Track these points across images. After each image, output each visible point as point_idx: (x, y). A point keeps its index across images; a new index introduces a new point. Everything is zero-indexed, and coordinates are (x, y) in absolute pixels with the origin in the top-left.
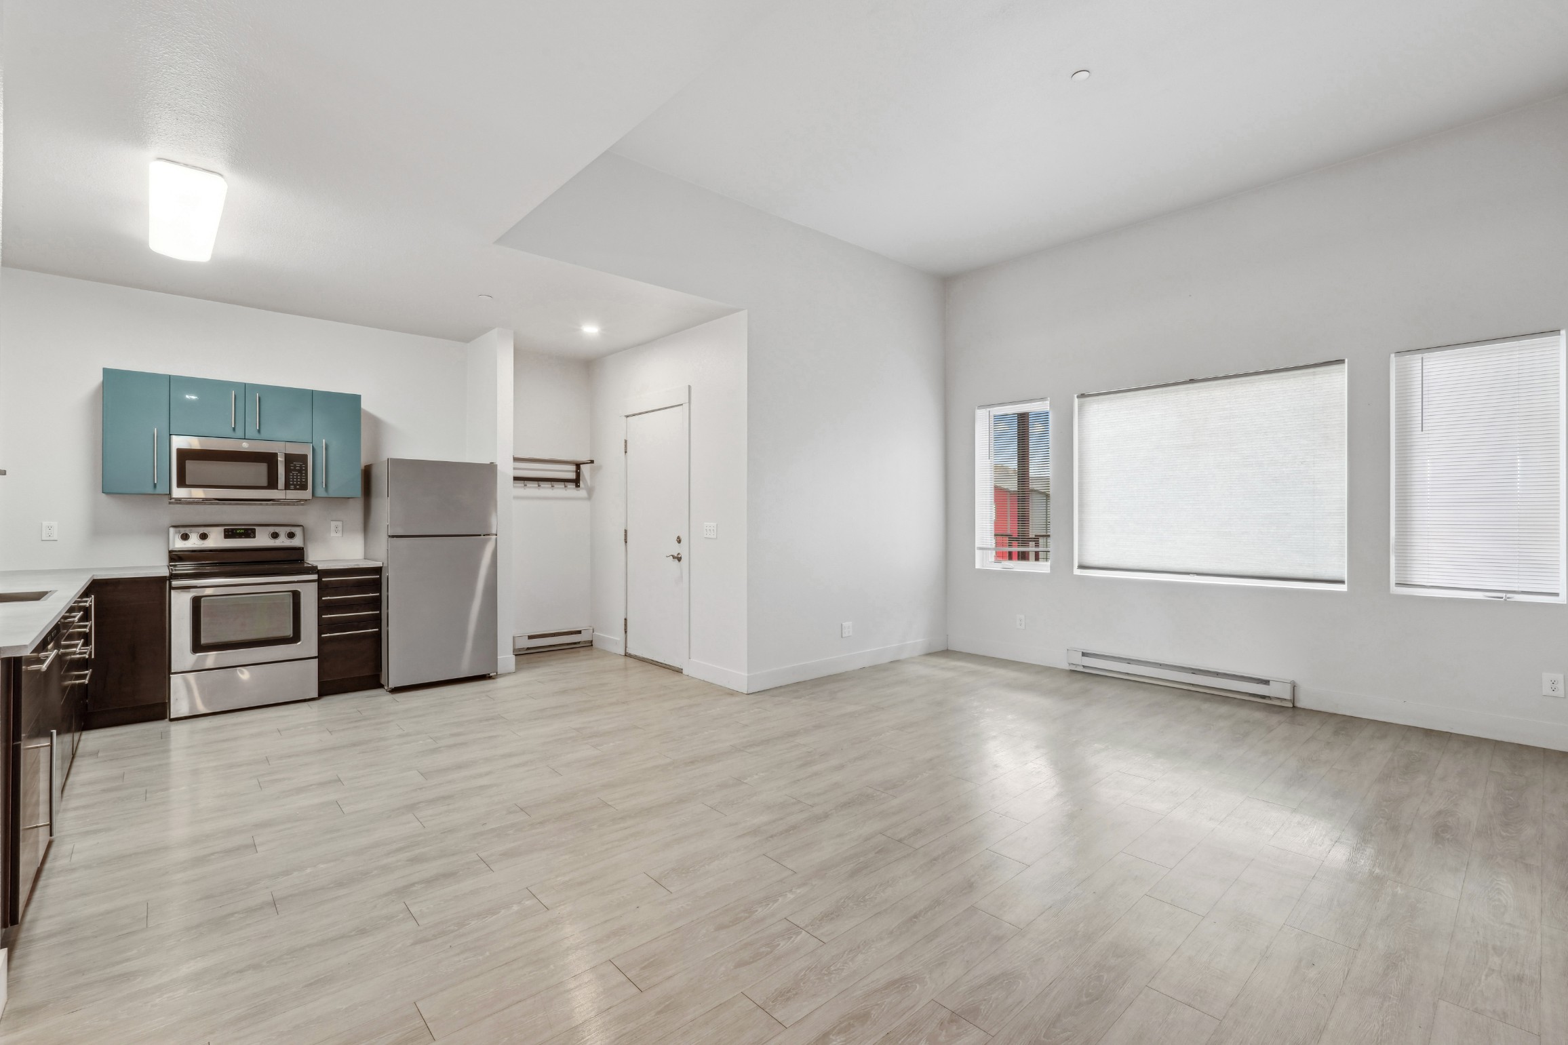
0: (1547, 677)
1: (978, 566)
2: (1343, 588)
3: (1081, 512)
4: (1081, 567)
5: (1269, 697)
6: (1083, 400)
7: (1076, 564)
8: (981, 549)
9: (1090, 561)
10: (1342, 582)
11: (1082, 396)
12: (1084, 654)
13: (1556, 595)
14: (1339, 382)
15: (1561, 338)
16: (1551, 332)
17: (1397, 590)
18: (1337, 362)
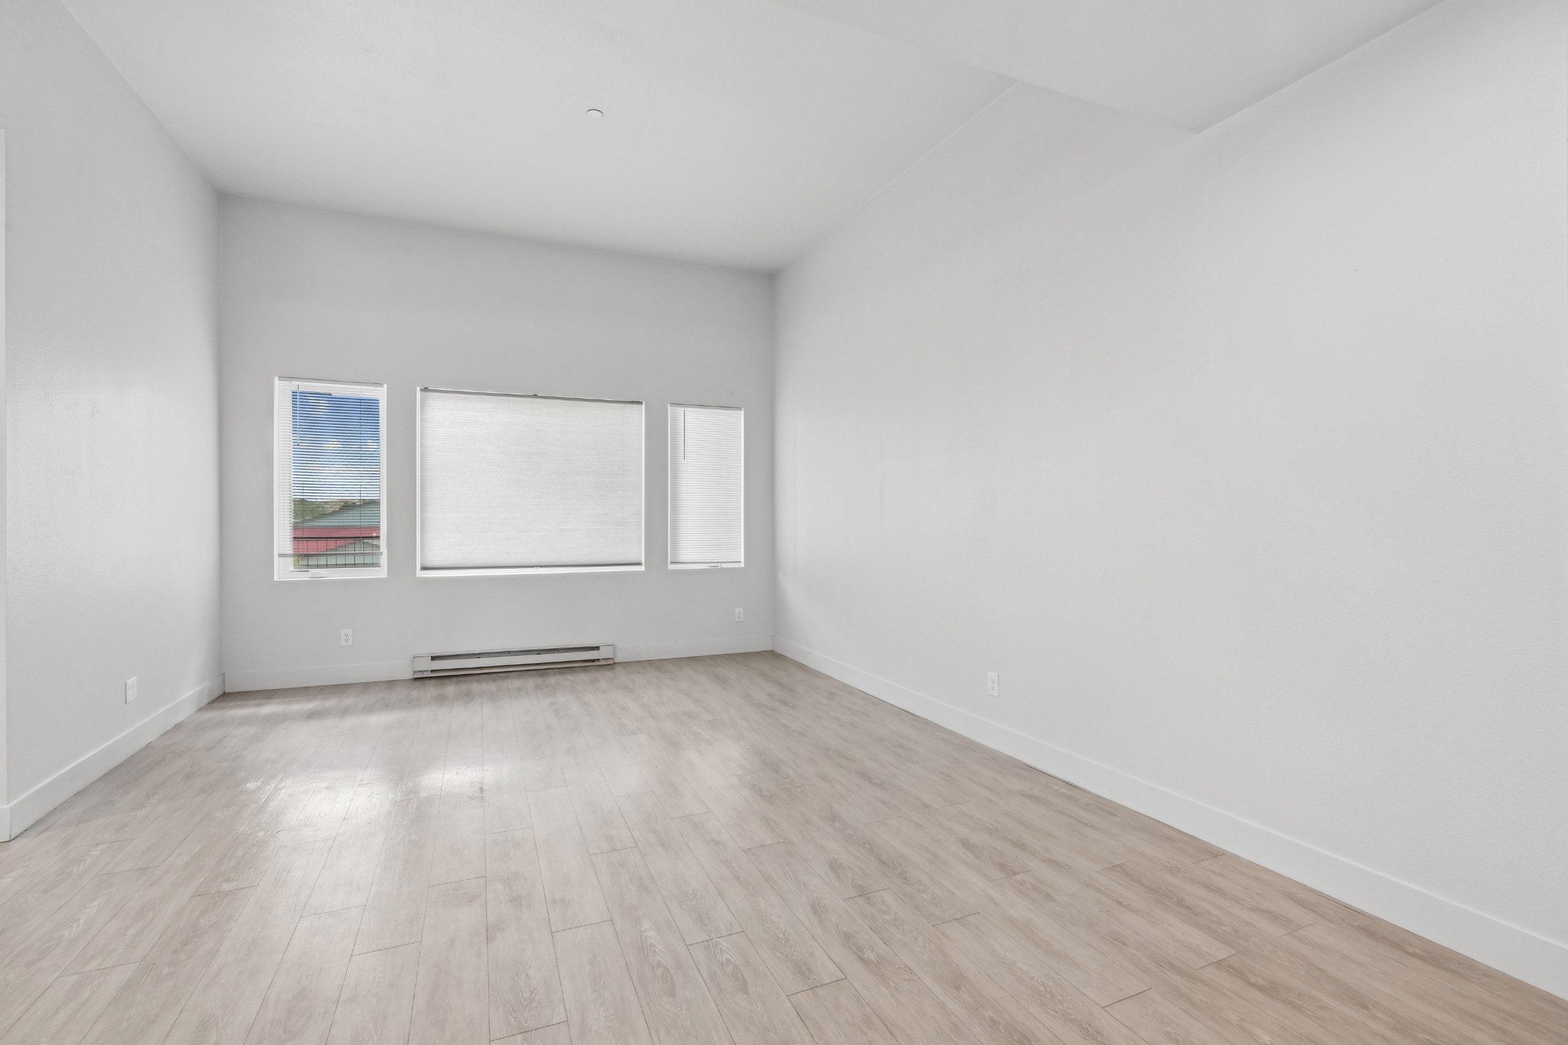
0: (738, 610)
1: (276, 579)
2: (642, 568)
3: (422, 510)
4: (424, 568)
5: (598, 660)
6: (425, 393)
7: (418, 567)
8: (280, 555)
9: (429, 564)
10: (639, 564)
11: (426, 389)
12: (433, 658)
13: (740, 562)
14: (638, 415)
15: (742, 412)
16: (739, 408)
17: (671, 567)
18: (640, 403)
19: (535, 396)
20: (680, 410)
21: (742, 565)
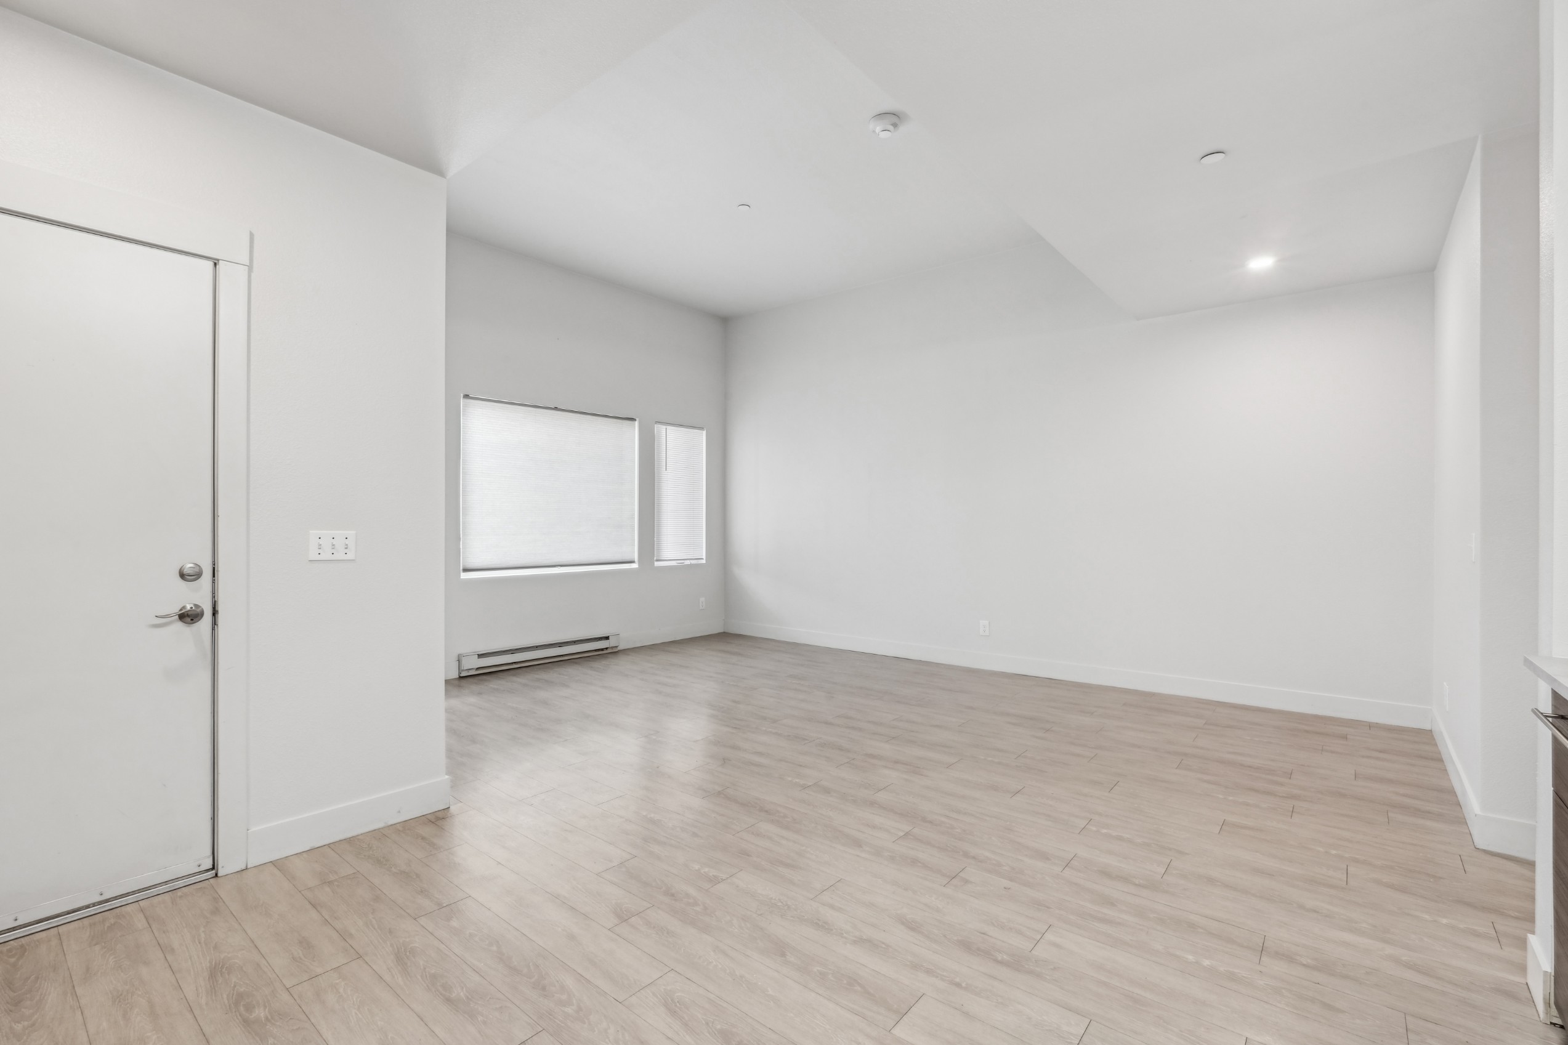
0: (701, 600)
2: (635, 566)
4: (465, 570)
5: (607, 649)
6: (467, 400)
7: (462, 570)
9: (470, 566)
10: (634, 562)
11: (466, 396)
12: (480, 656)
13: (702, 559)
14: (633, 432)
15: (704, 432)
16: (701, 428)
17: (657, 564)
18: (633, 419)
19: (556, 409)
20: (663, 428)
21: (704, 561)
